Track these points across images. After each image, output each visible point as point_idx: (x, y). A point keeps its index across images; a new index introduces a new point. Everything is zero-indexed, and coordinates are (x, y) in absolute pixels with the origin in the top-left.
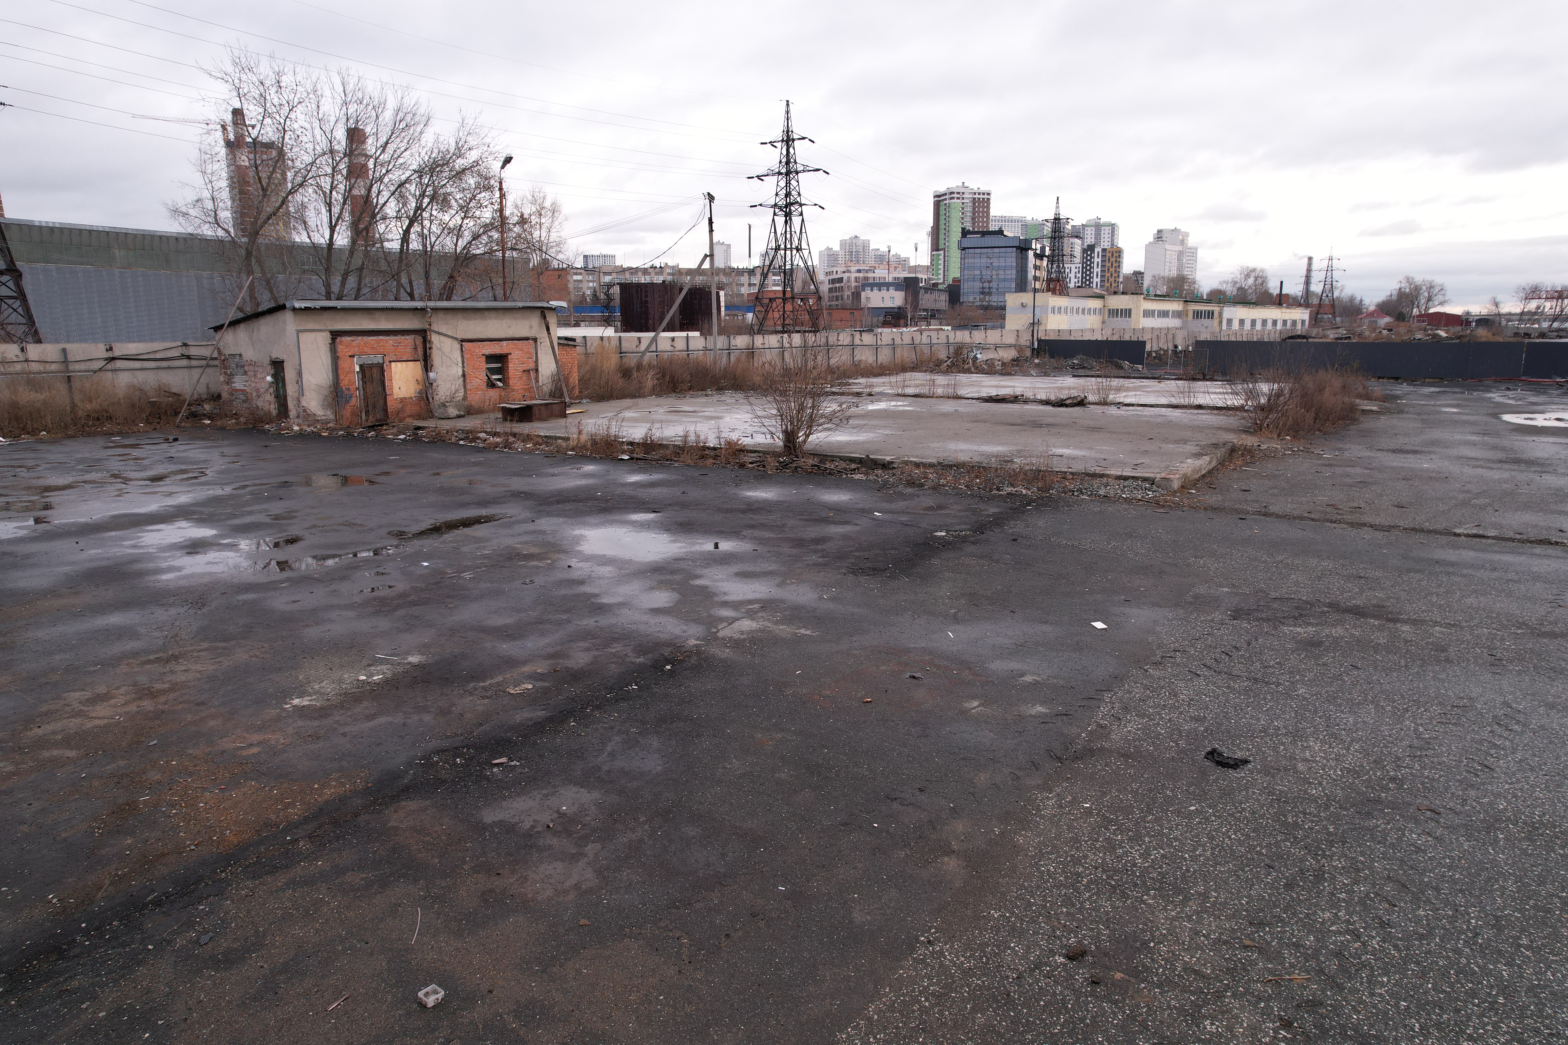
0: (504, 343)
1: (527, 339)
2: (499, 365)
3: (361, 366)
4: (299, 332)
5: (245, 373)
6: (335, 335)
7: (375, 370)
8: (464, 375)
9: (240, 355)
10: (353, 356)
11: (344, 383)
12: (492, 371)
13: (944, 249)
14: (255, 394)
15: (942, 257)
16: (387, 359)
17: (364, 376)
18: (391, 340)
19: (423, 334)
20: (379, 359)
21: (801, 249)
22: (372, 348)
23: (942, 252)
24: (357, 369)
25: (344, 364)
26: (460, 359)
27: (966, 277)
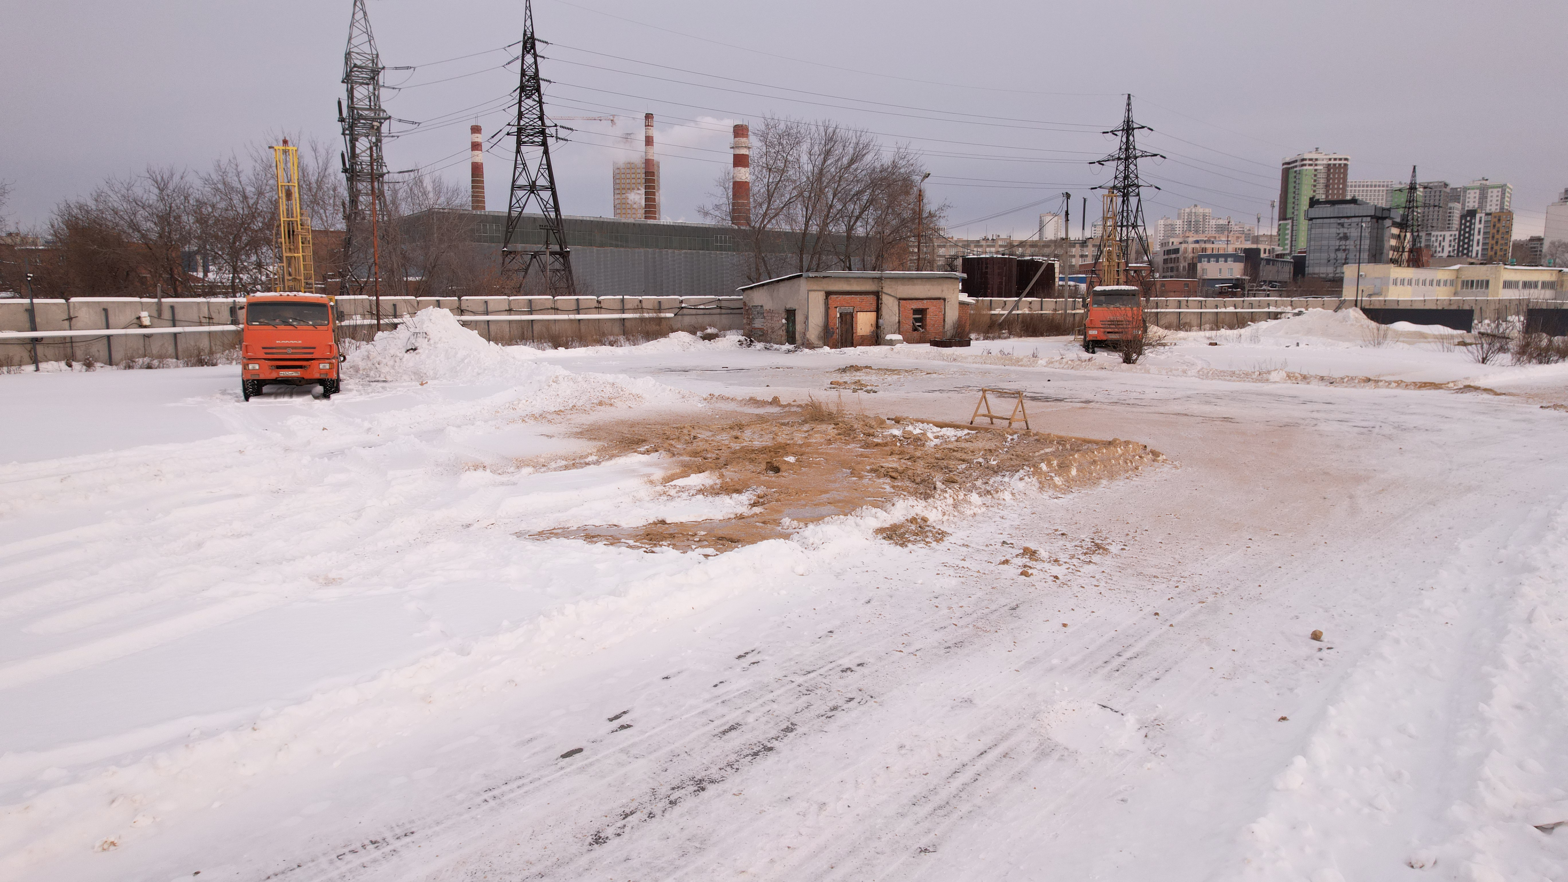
0: (925, 301)
1: (939, 299)
2: (920, 316)
3: (841, 314)
4: (809, 291)
5: (764, 317)
6: (828, 294)
7: (848, 317)
8: (899, 322)
9: (762, 306)
10: (836, 307)
11: (831, 325)
12: (916, 320)
13: (1292, 219)
14: (770, 331)
15: (1289, 227)
16: (856, 310)
17: (842, 320)
18: (858, 297)
19: (877, 295)
20: (850, 310)
21: (1137, 226)
22: (847, 303)
23: (1290, 221)
24: (838, 315)
25: (831, 312)
26: (897, 312)
27: (1312, 248)
